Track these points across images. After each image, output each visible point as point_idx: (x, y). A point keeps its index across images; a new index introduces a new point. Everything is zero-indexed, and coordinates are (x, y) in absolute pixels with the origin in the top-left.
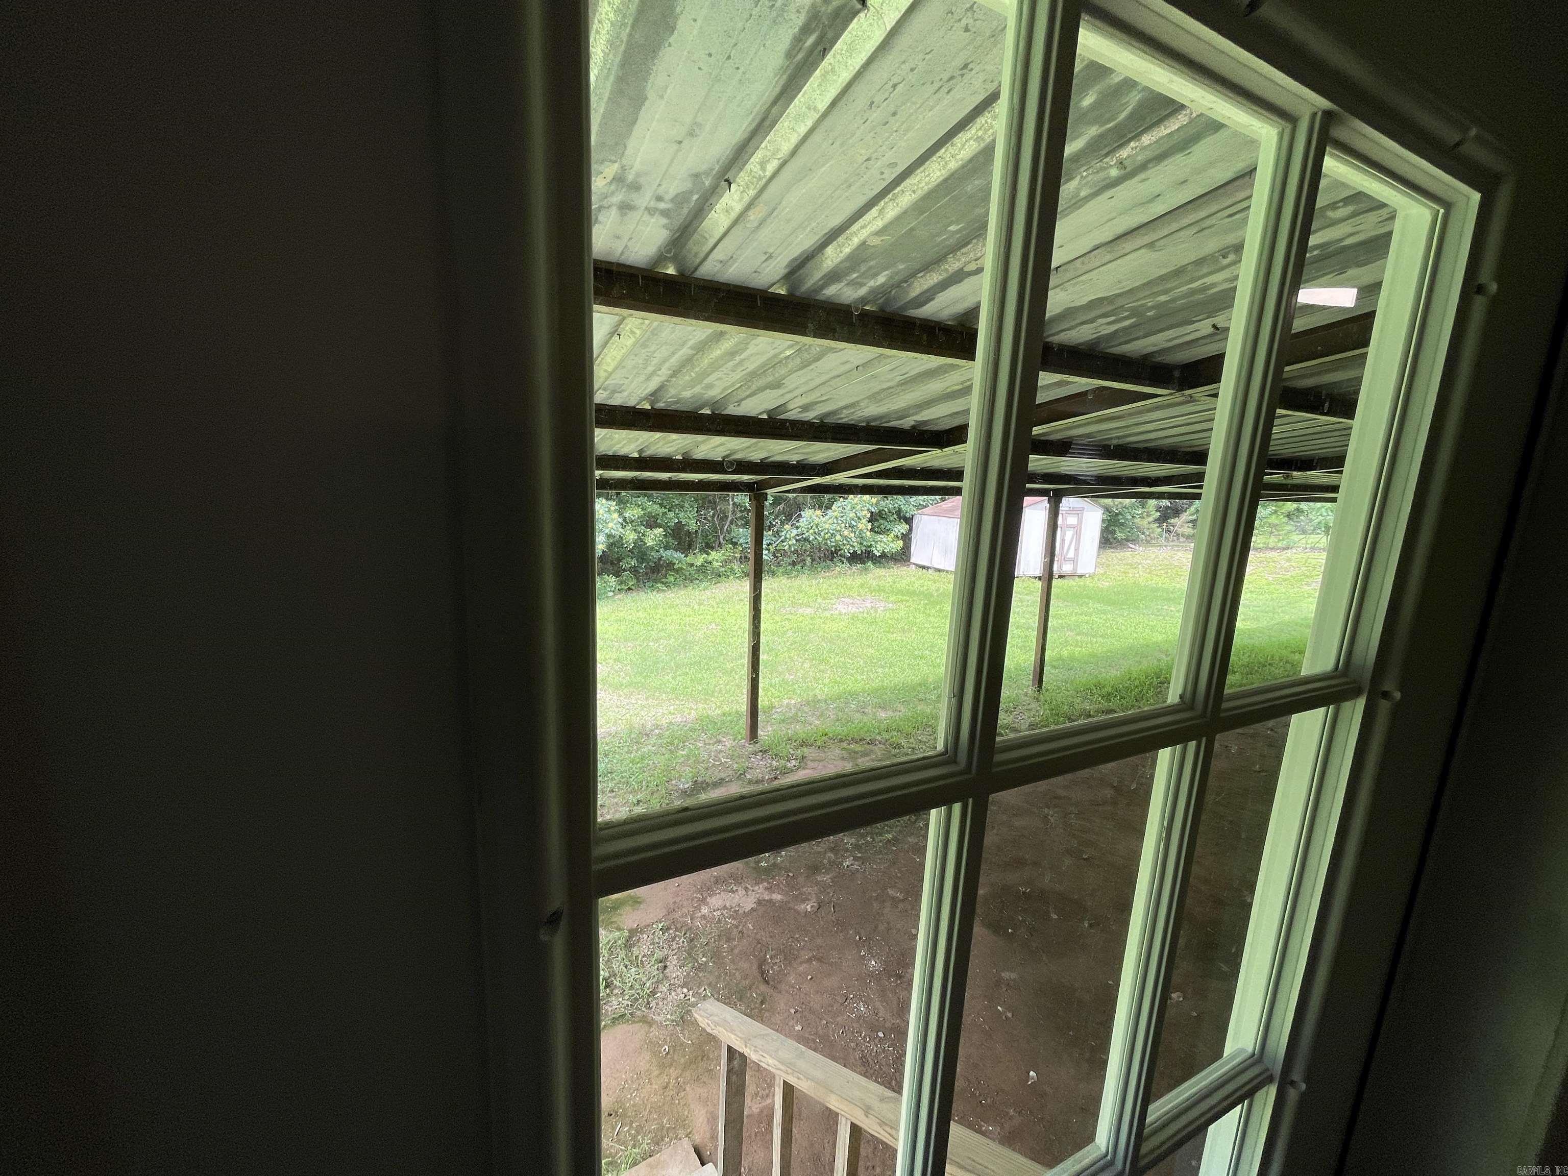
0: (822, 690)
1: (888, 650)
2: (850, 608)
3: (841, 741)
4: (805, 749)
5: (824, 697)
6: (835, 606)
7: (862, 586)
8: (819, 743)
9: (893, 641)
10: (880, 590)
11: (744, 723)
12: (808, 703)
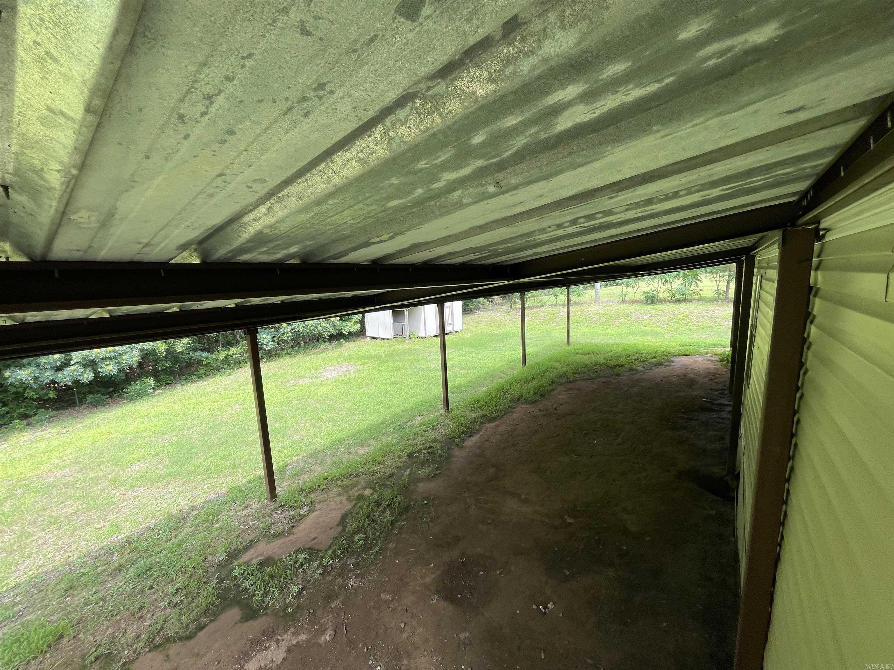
0: (320, 443)
1: (360, 402)
2: (333, 374)
3: (337, 480)
4: (312, 495)
5: (322, 447)
6: (323, 374)
7: (339, 356)
8: (322, 487)
9: (362, 394)
10: (350, 358)
11: (264, 486)
12: (311, 456)
